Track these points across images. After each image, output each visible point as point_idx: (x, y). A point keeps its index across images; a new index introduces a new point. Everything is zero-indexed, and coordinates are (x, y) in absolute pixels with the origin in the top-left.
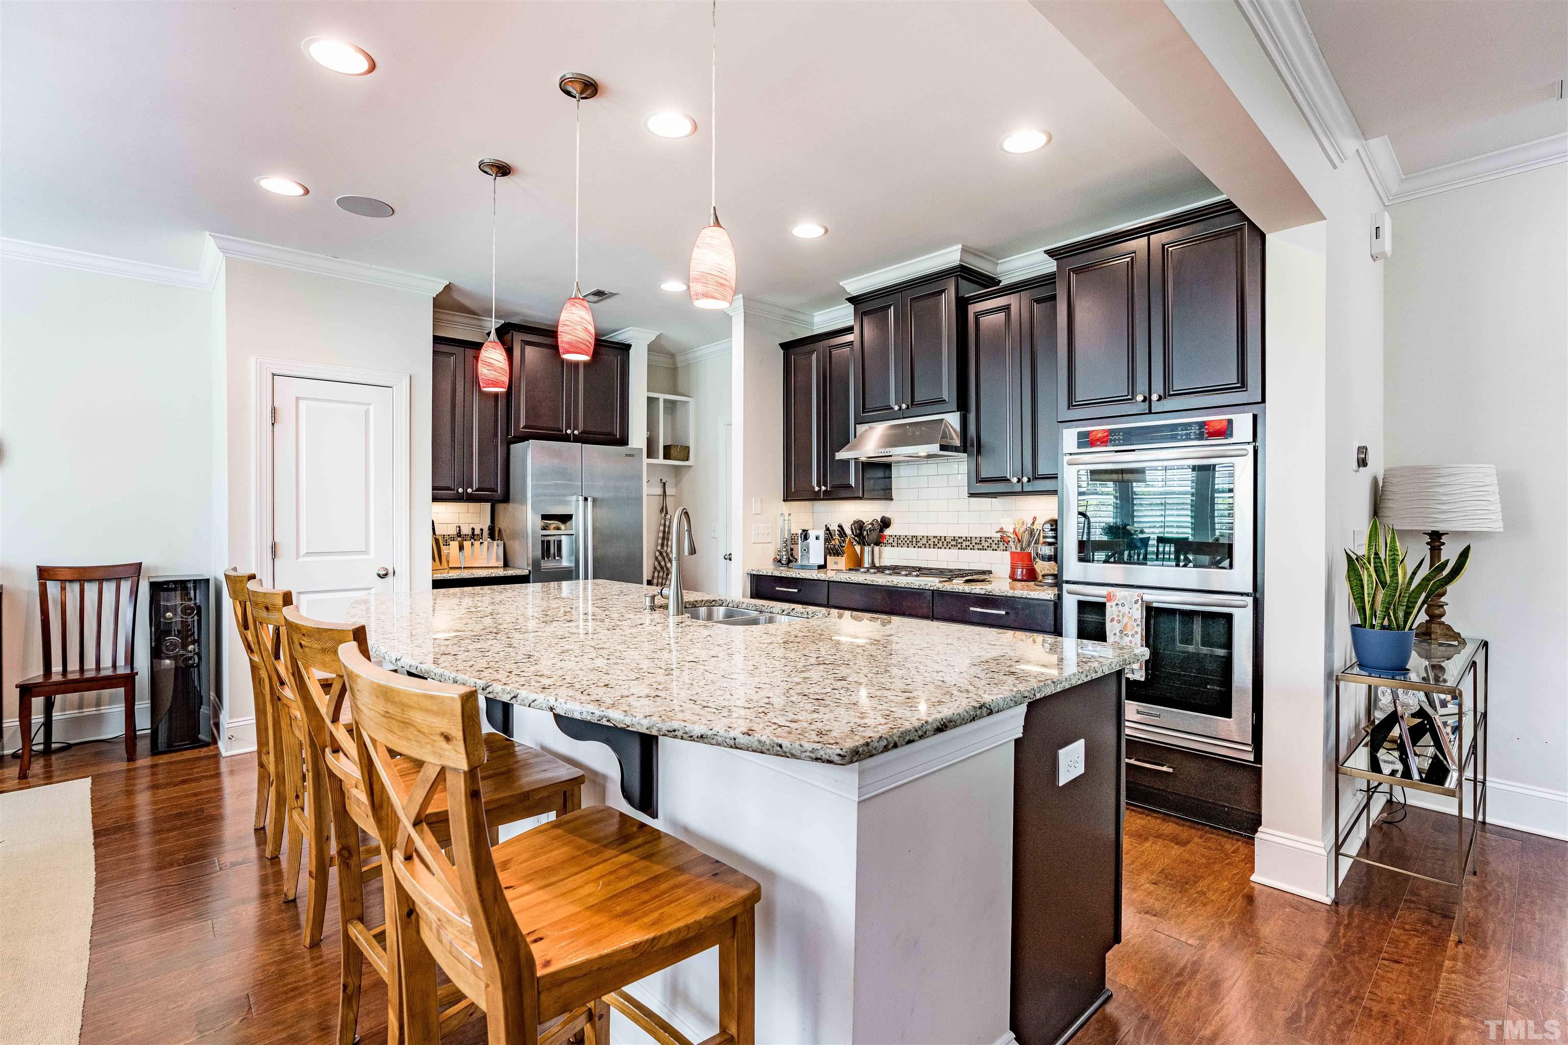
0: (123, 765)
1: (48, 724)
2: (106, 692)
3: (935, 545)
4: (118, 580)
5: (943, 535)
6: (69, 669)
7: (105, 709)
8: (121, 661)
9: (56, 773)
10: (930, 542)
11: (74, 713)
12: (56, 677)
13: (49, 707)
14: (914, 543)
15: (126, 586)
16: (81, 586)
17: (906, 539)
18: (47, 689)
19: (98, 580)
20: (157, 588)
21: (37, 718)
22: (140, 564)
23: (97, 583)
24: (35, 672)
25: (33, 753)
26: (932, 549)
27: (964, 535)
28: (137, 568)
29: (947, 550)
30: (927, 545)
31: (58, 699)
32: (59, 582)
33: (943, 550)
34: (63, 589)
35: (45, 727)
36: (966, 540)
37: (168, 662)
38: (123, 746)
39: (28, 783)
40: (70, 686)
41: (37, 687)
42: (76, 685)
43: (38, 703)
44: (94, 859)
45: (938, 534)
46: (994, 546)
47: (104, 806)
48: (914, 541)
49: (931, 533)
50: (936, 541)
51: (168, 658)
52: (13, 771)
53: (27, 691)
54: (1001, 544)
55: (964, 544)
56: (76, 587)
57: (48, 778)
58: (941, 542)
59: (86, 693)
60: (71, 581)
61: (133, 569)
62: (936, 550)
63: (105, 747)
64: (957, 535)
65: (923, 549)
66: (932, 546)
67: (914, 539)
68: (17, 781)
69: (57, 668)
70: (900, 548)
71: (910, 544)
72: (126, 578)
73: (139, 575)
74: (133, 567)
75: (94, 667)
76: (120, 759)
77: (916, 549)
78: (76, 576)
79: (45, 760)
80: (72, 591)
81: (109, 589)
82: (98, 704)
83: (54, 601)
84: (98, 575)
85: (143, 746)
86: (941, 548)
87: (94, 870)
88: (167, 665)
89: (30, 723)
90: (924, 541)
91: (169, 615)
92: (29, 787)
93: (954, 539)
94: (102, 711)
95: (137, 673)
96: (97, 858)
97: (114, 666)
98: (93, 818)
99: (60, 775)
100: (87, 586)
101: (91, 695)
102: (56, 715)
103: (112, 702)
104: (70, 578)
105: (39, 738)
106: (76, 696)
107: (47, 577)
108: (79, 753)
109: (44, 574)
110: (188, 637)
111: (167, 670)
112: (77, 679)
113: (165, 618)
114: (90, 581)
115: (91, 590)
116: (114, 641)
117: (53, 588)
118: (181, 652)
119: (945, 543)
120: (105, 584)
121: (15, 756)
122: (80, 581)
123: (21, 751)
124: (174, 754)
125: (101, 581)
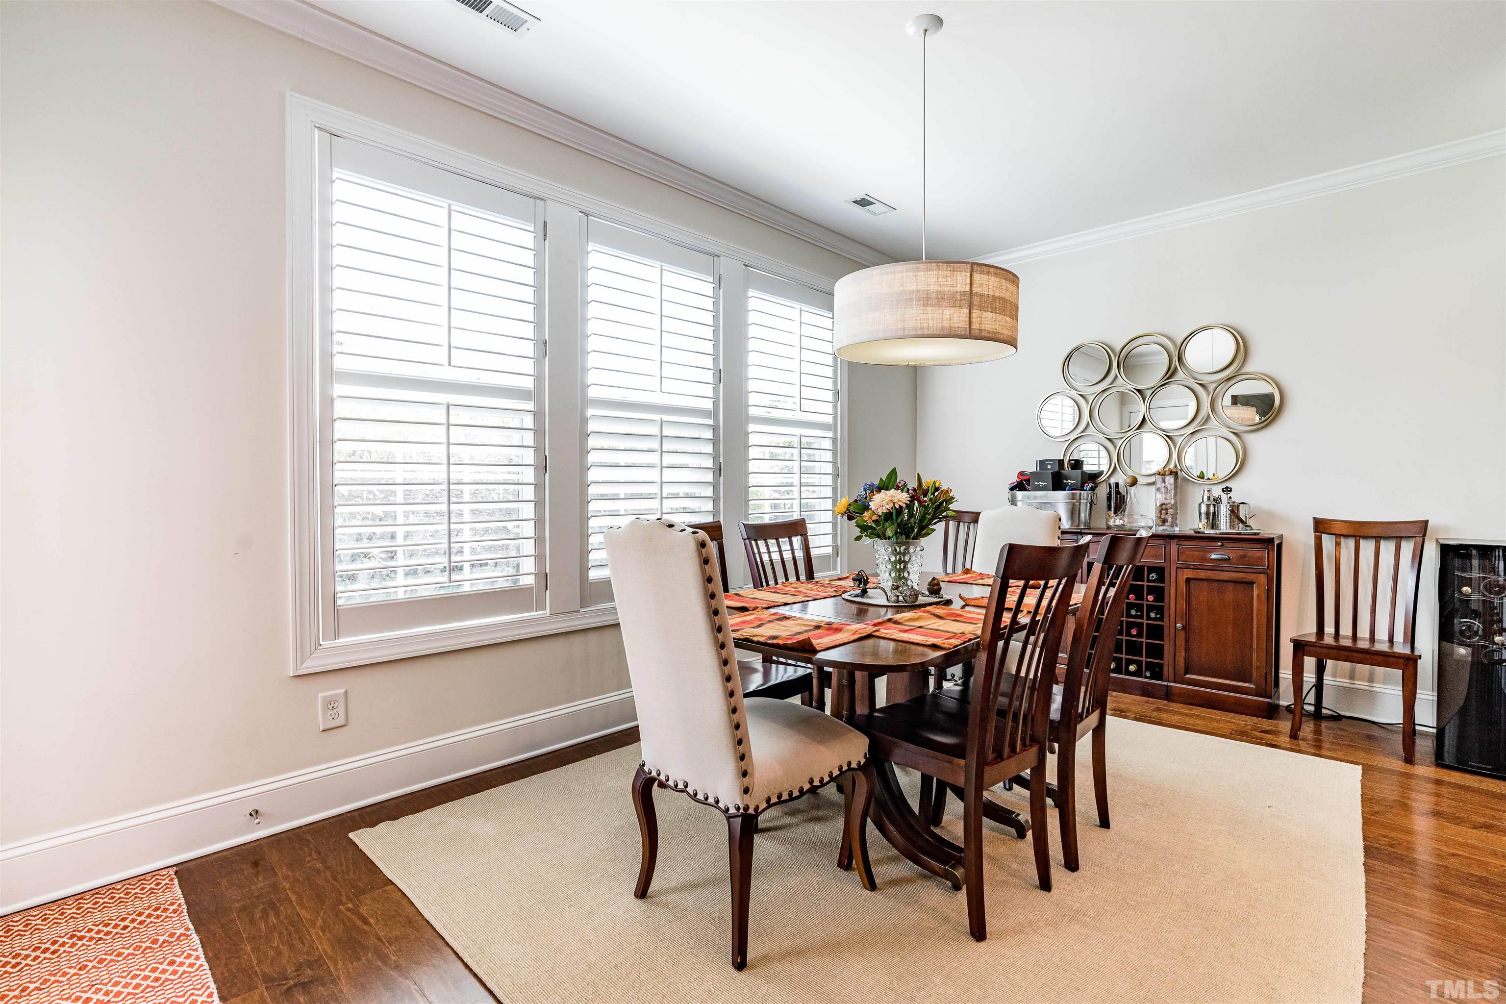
0: (1397, 764)
1: (1319, 686)
2: (1380, 670)
4: (1399, 539)
6: (1342, 633)
7: (1378, 687)
8: (1399, 637)
9: (1326, 745)
11: (1345, 682)
12: (1329, 640)
13: (1320, 670)
15: (1407, 548)
16: (1356, 542)
18: (1321, 650)
19: (1375, 537)
20: (1448, 552)
21: (1309, 677)
22: (1426, 522)
23: (1374, 541)
24: (1309, 630)
25: (1304, 712)
28: (1422, 528)
31: (1330, 663)
32: (1334, 536)
34: (1338, 544)
35: (1316, 689)
37: (1462, 651)
38: (1399, 738)
39: (1298, 745)
40: (1342, 652)
41: (1310, 646)
42: (1349, 654)
43: (1310, 663)
44: (1364, 889)
47: (1377, 813)
51: (1462, 644)
52: (1285, 726)
53: (1300, 648)
56: (1351, 543)
57: (1317, 749)
59: (1358, 666)
60: (1346, 536)
61: (1415, 530)
63: (1377, 732)
68: (1288, 739)
69: (1329, 629)
72: (1408, 538)
73: (1424, 536)
74: (1416, 525)
75: (1368, 636)
76: (1394, 754)
78: (1351, 532)
79: (1315, 725)
80: (1347, 548)
81: (1387, 549)
82: (1371, 679)
83: (1329, 557)
84: (1375, 532)
85: (1424, 747)
87: (1364, 908)
88: (1462, 656)
89: (1302, 681)
91: (1466, 589)
92: (1299, 752)
94: (1375, 689)
95: (1420, 657)
96: (1369, 888)
97: (1391, 640)
98: (1364, 824)
99: (1329, 749)
100: (1362, 543)
101: (1363, 669)
102: (1327, 679)
103: (1386, 681)
104: (1345, 533)
105: (1311, 698)
106: (1347, 665)
107: (1322, 530)
108: (1350, 729)
109: (1321, 526)
110: (1492, 623)
111: (1460, 662)
112: (1349, 647)
113: (1460, 592)
114: (1366, 537)
115: (1367, 548)
116: (1391, 612)
117: (1328, 542)
118: (1482, 643)
120: (1383, 543)
121: (1288, 708)
122: (1355, 536)
123: (1293, 706)
124: (1468, 776)
125: (1378, 539)
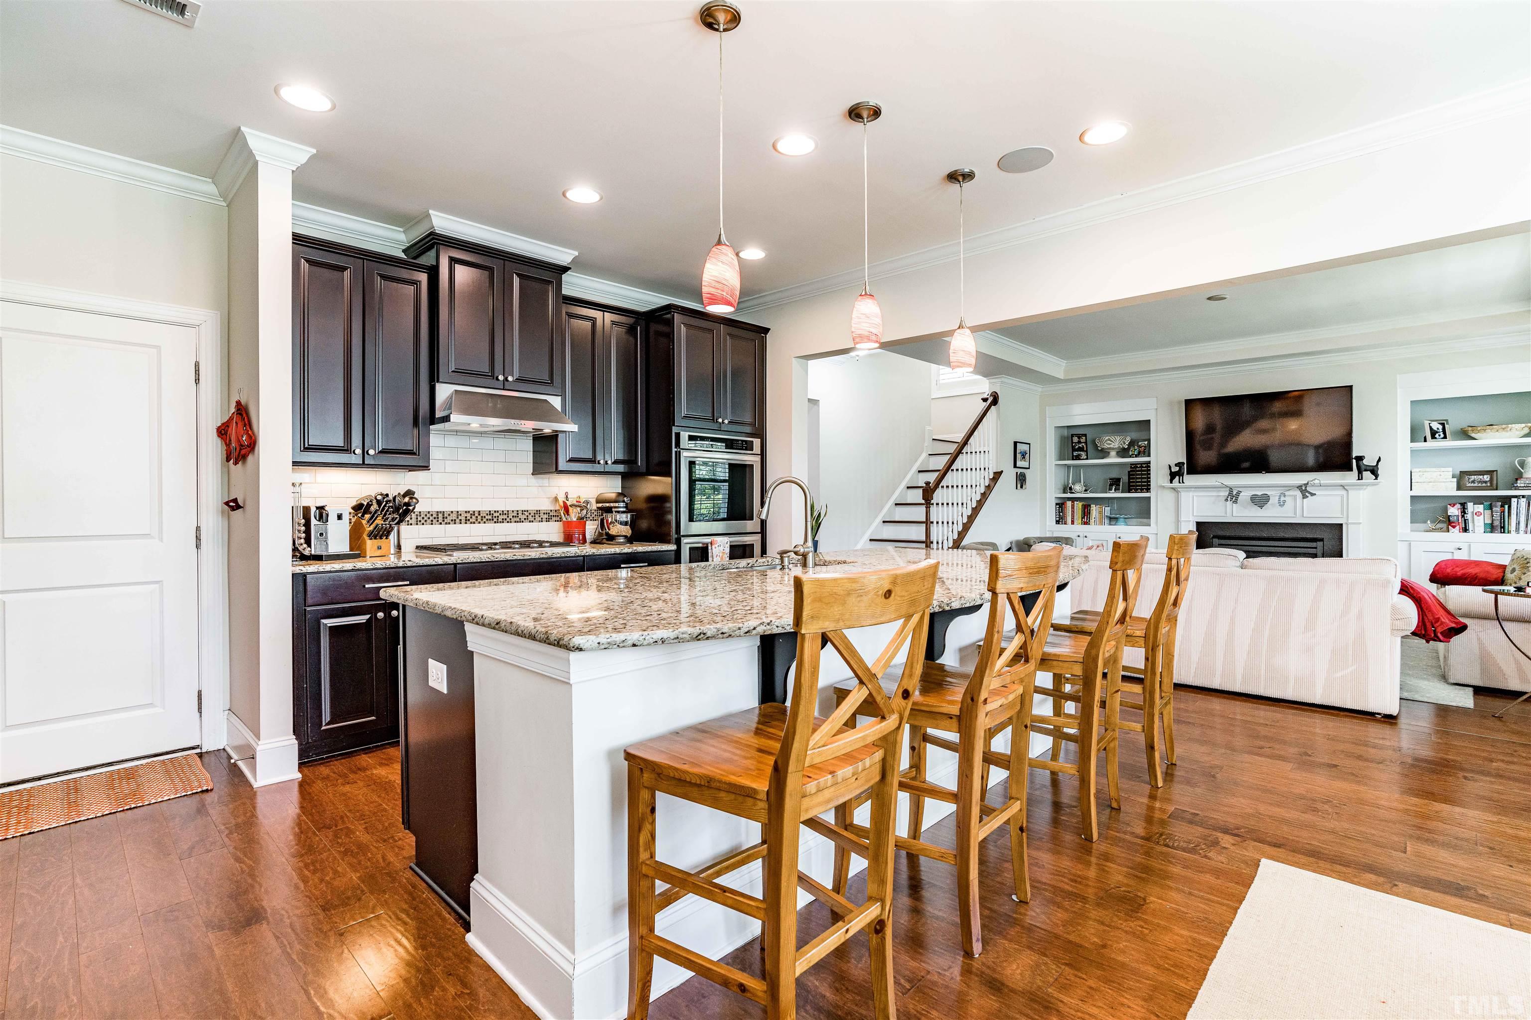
3: (467, 520)
5: (477, 509)
10: (460, 518)
14: (440, 519)
17: (428, 515)
26: (463, 525)
27: (500, 509)
29: (482, 525)
30: (458, 521)
33: (477, 525)
36: (503, 513)
45: (471, 509)
46: (531, 518)
48: (440, 518)
49: (461, 508)
50: (468, 515)
54: (537, 516)
55: (501, 517)
58: (473, 517)
62: (468, 525)
64: (493, 509)
65: (452, 526)
66: (463, 521)
67: (440, 515)
70: (420, 527)
71: (435, 521)
77: (443, 526)
86: (474, 523)
90: (454, 516)
93: (490, 513)
119: (479, 517)
